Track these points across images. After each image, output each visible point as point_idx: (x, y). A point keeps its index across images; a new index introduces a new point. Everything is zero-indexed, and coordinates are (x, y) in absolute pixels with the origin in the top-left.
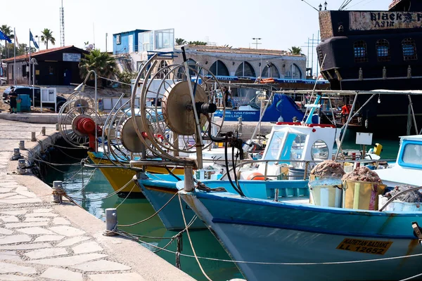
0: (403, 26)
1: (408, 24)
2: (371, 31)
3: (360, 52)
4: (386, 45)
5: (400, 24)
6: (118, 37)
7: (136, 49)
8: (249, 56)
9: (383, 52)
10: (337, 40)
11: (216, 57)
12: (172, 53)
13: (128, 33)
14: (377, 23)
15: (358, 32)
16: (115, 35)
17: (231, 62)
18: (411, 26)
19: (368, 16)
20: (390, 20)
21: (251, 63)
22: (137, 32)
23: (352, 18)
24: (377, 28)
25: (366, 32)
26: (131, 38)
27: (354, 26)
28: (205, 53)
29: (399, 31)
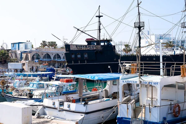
0: (85, 49)
1: (86, 49)
2: (76, 50)
3: (73, 56)
4: (79, 54)
5: (84, 48)
6: (13, 44)
7: (19, 49)
8: (58, 52)
9: (79, 56)
10: (66, 53)
11: (46, 52)
12: (30, 51)
13: (16, 43)
14: (78, 48)
15: (72, 51)
16: (12, 44)
17: (52, 54)
18: (87, 49)
19: (75, 46)
20: (81, 47)
21: (59, 54)
22: (19, 43)
23: (71, 47)
24: (78, 49)
25: (75, 51)
26: (17, 45)
27: (71, 49)
28: (42, 51)
29: (83, 50)
